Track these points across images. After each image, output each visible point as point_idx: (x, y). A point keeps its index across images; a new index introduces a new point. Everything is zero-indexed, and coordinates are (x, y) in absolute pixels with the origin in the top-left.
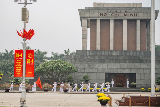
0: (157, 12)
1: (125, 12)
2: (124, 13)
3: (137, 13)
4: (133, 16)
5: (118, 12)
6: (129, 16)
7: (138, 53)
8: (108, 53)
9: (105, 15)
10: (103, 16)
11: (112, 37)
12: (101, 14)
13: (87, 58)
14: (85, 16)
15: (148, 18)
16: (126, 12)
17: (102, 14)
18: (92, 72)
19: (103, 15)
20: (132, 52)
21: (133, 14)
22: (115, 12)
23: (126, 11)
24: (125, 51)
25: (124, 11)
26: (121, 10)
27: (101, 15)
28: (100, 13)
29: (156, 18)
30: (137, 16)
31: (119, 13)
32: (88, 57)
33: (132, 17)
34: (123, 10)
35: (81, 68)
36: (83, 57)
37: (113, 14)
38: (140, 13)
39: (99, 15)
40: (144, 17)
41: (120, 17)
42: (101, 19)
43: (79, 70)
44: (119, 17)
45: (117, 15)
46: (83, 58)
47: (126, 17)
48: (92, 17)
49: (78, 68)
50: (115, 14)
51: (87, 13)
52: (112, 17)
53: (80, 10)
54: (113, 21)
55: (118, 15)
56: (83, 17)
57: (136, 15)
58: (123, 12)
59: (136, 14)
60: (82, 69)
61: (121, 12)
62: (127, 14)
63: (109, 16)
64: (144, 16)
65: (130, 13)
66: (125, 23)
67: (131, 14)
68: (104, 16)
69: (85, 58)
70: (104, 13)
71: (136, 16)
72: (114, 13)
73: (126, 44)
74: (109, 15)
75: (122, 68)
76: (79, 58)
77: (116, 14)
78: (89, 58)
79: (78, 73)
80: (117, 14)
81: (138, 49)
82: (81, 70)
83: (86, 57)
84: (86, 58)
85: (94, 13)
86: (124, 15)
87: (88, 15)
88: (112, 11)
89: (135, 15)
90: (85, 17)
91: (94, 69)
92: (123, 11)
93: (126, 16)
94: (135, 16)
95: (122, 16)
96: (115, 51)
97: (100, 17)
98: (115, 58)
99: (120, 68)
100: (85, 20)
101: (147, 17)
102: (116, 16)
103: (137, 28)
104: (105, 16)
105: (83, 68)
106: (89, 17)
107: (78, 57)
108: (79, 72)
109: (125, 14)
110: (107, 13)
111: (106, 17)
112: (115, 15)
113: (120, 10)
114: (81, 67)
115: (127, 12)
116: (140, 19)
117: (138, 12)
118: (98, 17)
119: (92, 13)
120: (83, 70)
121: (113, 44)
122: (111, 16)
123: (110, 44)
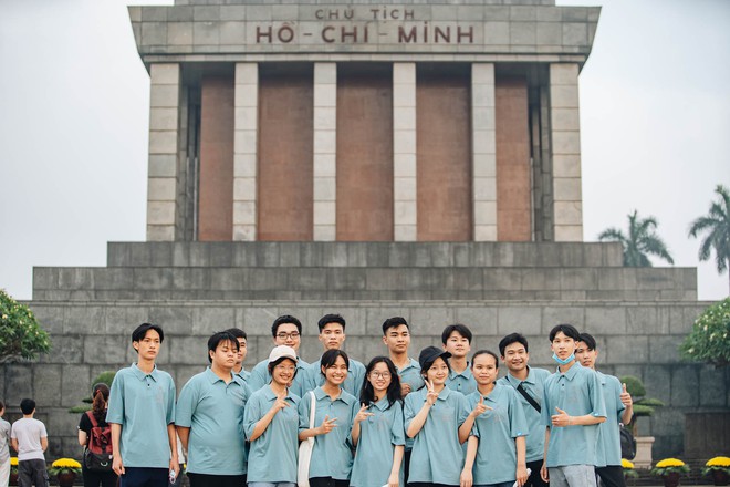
0: (591, 18)
1: (402, 17)
2: (397, 24)
3: (472, 24)
4: (447, 39)
5: (360, 20)
6: (426, 40)
7: (484, 259)
8: (302, 255)
9: (286, 34)
10: (270, 41)
11: (325, 163)
12: (258, 29)
13: (165, 281)
14: (167, 46)
15: (539, 51)
16: (409, 15)
17: (264, 30)
18: (175, 359)
19: (275, 36)
20: (445, 248)
21: (448, 29)
22: (341, 15)
23: (406, 14)
24: (402, 246)
25: (395, 14)
26: (381, 8)
27: (259, 35)
28: (255, 25)
29: (585, 51)
30: (471, 41)
31: (369, 22)
32: (171, 278)
33: (441, 46)
34: (390, 8)
35: (106, 336)
36: (144, 281)
37: (333, 29)
38: (489, 26)
39: (252, 38)
40: (514, 50)
41: (374, 49)
42: (262, 58)
43: (91, 347)
44: (367, 48)
45: (354, 35)
46: (140, 284)
47: (410, 46)
48: (209, 50)
49: (85, 336)
50: (343, 29)
51: (176, 26)
52: (328, 48)
53: (140, 12)
54: (332, 71)
55: (360, 35)
56: (152, 50)
57: (470, 35)
58: (389, 18)
59: (465, 30)
60: (110, 342)
61: (380, 16)
62: (414, 33)
63: (308, 40)
64: (517, 42)
65: (435, 24)
66: (404, 81)
67: (437, 30)
68: (277, 45)
69: (152, 282)
70: (276, 26)
71: (465, 40)
72: (337, 25)
73: (413, 208)
74: (308, 38)
75: (373, 337)
76: (115, 286)
77: (349, 30)
78: (179, 283)
79: (85, 369)
80: (355, 28)
81: (486, 231)
82: (104, 349)
83: (161, 275)
84: (157, 286)
85: (218, 23)
86: (396, 36)
87: (182, 38)
88: (325, 14)
89: (460, 35)
90: (169, 50)
91: (187, 340)
92: (388, 13)
93: (408, 40)
94: (459, 40)
95: (383, 39)
96: (341, 247)
97: (257, 49)
98: (338, 285)
99: (360, 337)
100: (169, 67)
101: (532, 50)
102: (349, 39)
103: (476, 112)
104: (281, 39)
105: (114, 337)
106: (189, 50)
107: (112, 281)
108: (90, 361)
109: (401, 32)
110: (293, 27)
111: (291, 47)
112: (344, 35)
113: (375, 8)
114: (107, 329)
115: (413, 20)
116: (494, 58)
117: (480, 17)
118: (241, 49)
119: (208, 28)
120: (120, 352)
121: (332, 206)
122: (322, 41)
123: (317, 207)
